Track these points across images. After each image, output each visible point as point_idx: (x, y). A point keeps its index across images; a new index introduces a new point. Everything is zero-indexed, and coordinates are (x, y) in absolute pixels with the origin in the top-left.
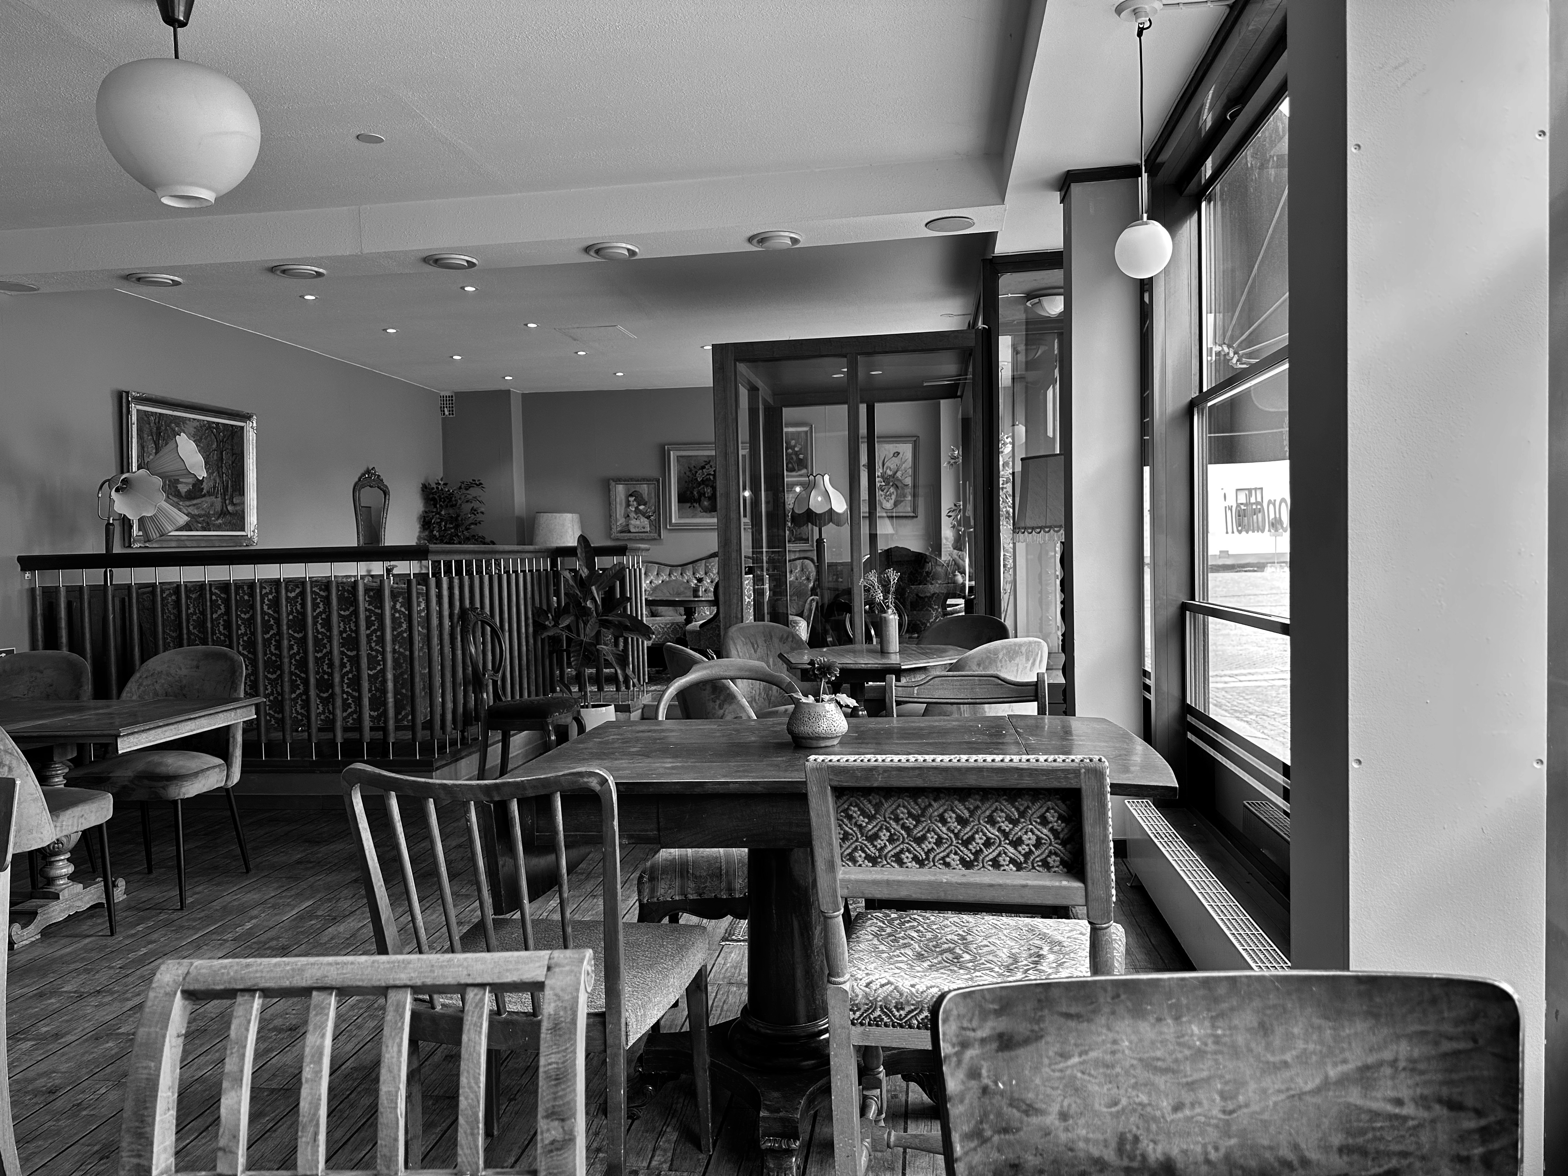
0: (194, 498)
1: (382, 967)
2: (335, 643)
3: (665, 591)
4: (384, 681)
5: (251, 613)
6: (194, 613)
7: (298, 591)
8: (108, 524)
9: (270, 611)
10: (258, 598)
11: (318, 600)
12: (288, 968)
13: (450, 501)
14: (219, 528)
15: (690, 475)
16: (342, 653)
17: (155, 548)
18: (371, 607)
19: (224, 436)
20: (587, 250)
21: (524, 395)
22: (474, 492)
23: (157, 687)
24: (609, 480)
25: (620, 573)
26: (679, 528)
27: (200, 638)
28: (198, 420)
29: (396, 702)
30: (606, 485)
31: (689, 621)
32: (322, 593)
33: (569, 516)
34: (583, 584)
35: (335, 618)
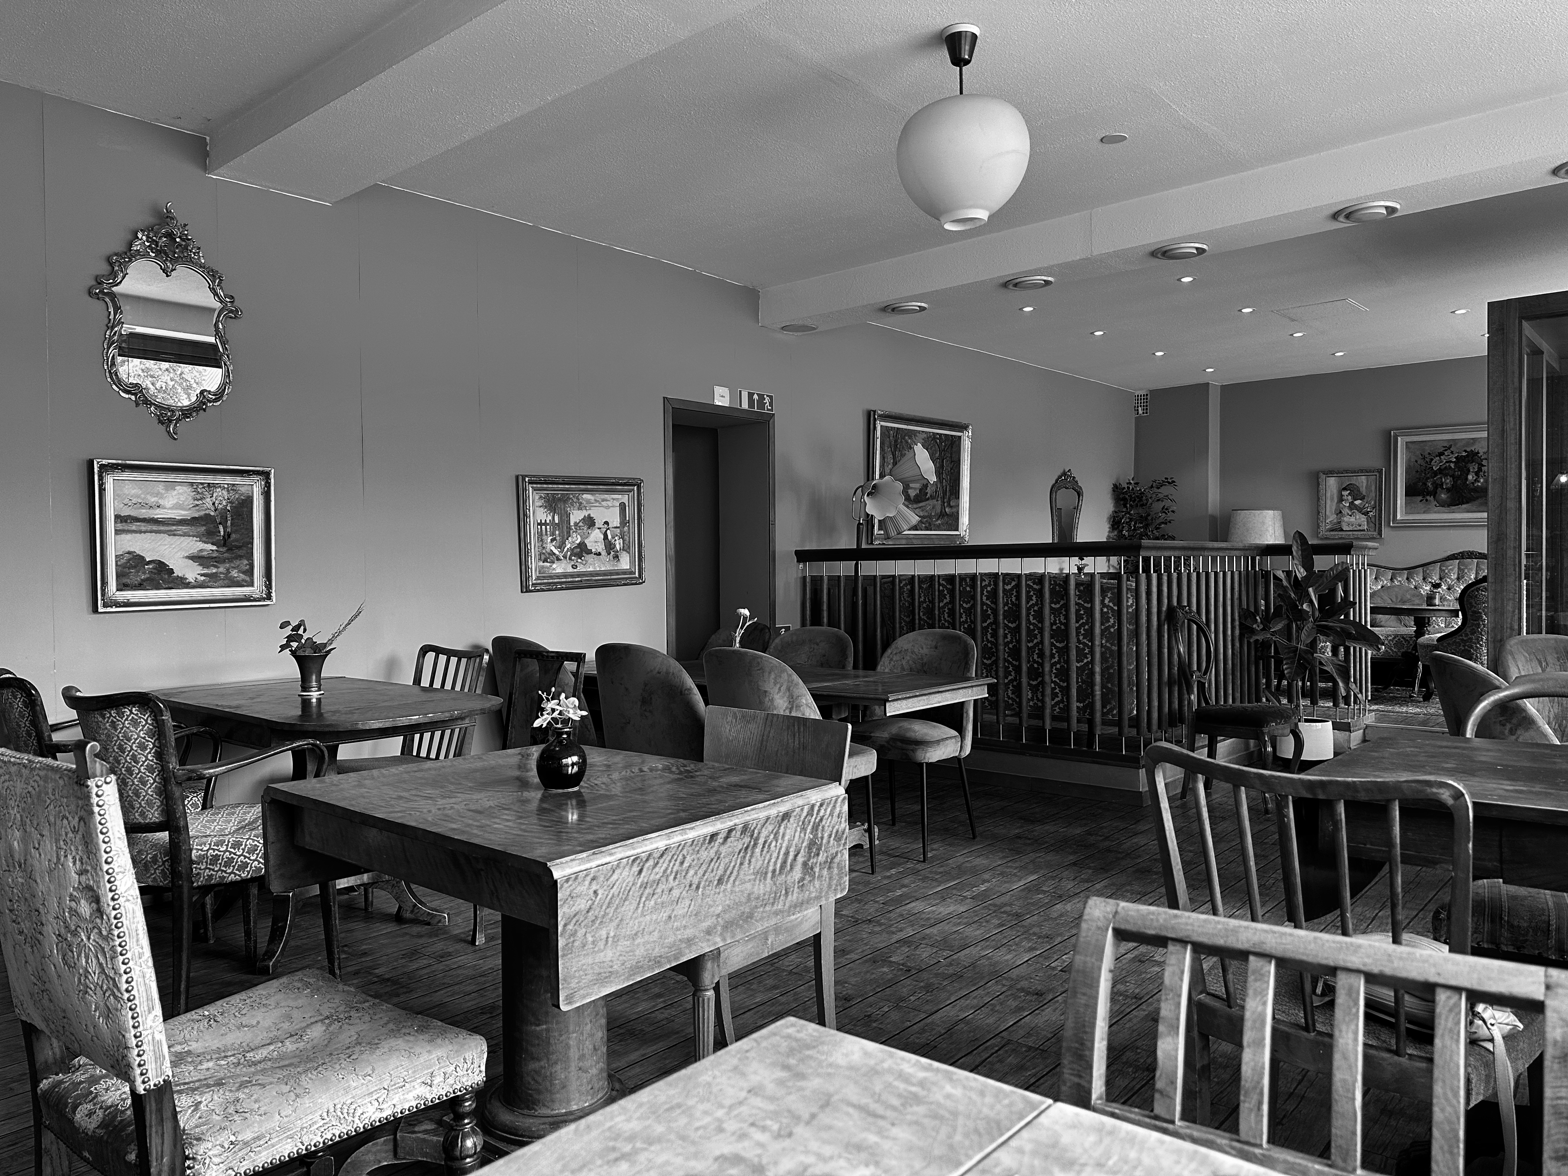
0: (920, 502)
1: (1327, 945)
2: (1047, 635)
3: (1386, 597)
4: (1092, 673)
5: (972, 602)
6: (925, 602)
7: (1013, 583)
8: (859, 524)
9: (988, 602)
10: (979, 589)
11: (1032, 593)
12: (1219, 926)
13: (1141, 500)
14: (938, 528)
15: (1423, 463)
16: (1052, 644)
17: (890, 544)
18: (1080, 601)
19: (945, 446)
20: (1335, 216)
21: (1224, 389)
22: (1165, 490)
23: (904, 662)
24: (1318, 473)
25: (1342, 575)
26: (1406, 526)
27: (928, 624)
28: (926, 432)
29: (1103, 694)
30: (1315, 480)
31: (1420, 633)
32: (1035, 586)
33: (1271, 513)
34: (1299, 586)
35: (1047, 611)
